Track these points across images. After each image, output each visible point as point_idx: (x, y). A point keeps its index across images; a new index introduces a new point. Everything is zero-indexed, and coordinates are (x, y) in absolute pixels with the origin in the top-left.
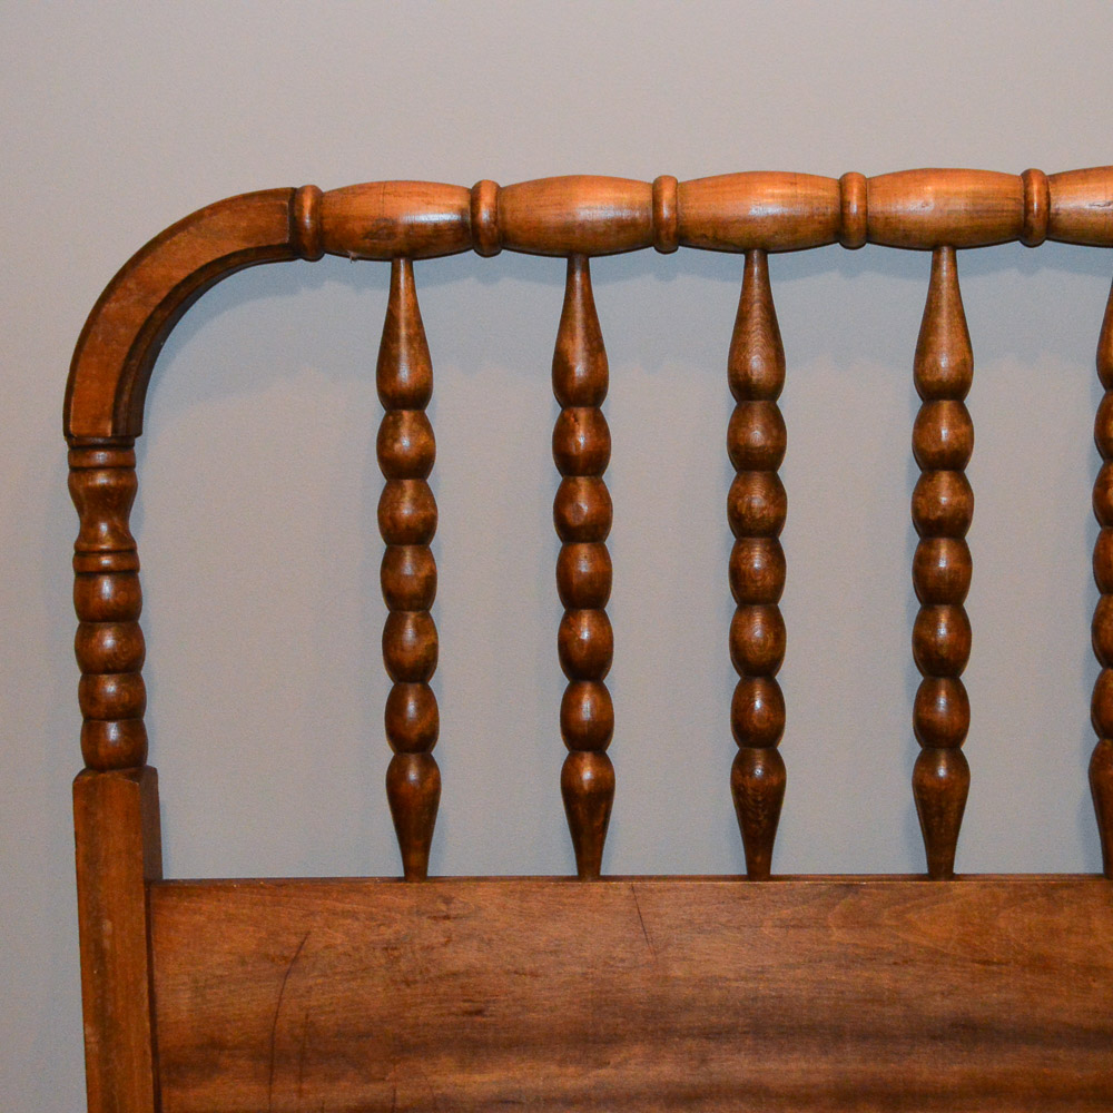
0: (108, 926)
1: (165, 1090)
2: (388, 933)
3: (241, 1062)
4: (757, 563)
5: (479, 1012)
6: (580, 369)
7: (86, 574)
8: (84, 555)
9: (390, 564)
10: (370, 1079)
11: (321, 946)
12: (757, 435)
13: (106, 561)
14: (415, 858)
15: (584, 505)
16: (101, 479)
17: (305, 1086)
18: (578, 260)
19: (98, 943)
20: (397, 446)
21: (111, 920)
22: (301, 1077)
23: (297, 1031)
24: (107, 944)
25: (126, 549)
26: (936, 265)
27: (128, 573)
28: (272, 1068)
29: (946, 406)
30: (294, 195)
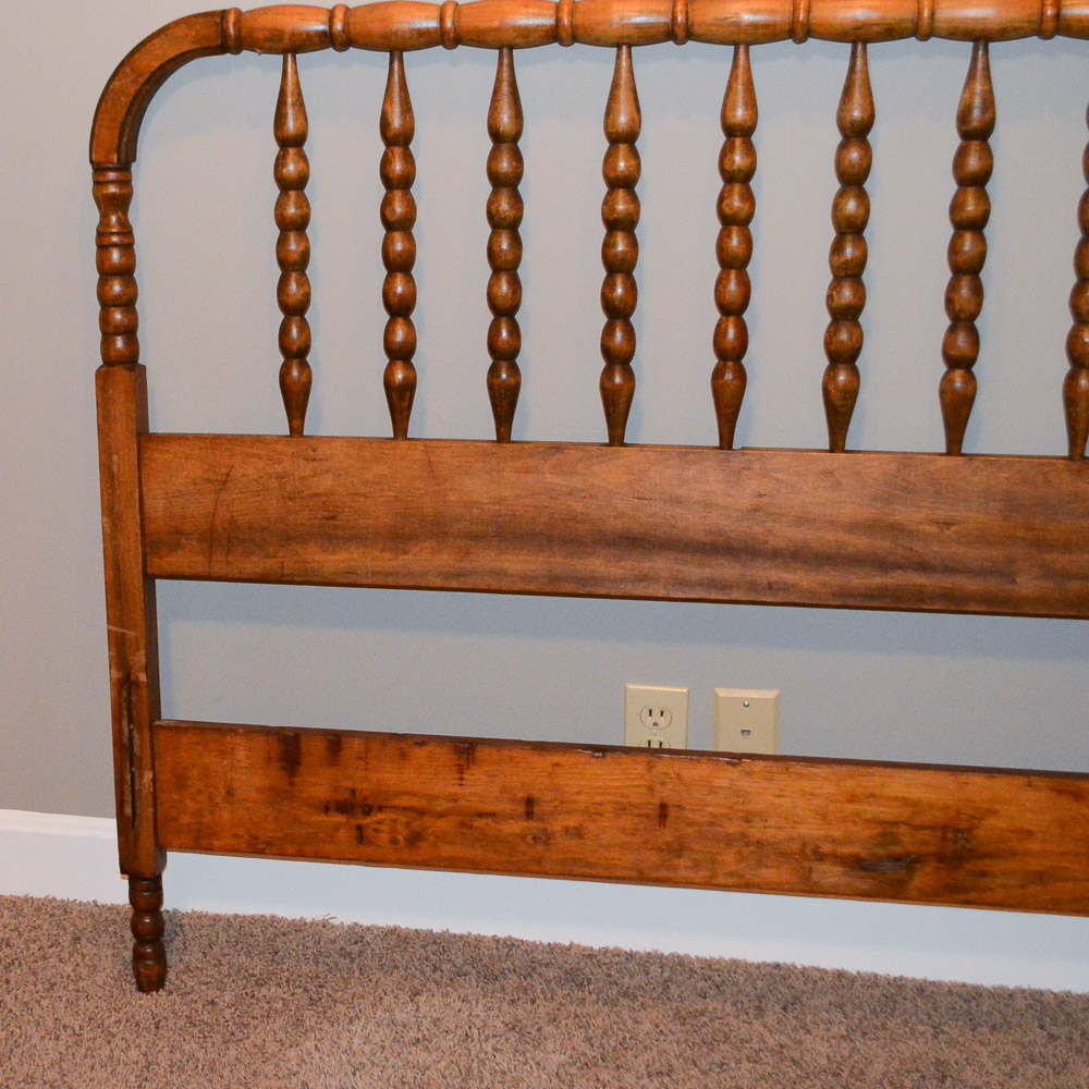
0: (115, 458)
1: (149, 558)
2: (279, 468)
3: (194, 543)
4: (505, 246)
5: (333, 518)
6: (396, 122)
7: (103, 247)
8: (101, 234)
9: (282, 243)
10: (267, 556)
11: (239, 475)
12: (505, 165)
13: (115, 239)
14: (296, 423)
15: (399, 208)
16: (113, 189)
17: (230, 559)
18: (397, 53)
19: (110, 468)
20: (285, 170)
21: (117, 454)
22: (228, 553)
23: (226, 525)
24: (115, 469)
25: (127, 231)
26: (618, 57)
27: (128, 247)
28: (211, 547)
29: (623, 147)
30: (224, 14)
